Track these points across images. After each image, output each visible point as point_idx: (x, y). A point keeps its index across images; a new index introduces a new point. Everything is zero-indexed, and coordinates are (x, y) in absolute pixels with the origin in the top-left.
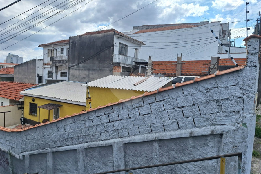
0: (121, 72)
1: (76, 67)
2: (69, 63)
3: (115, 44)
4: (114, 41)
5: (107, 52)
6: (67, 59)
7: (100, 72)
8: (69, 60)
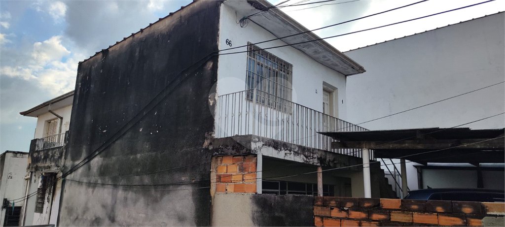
0: (260, 191)
1: (80, 171)
2: (65, 158)
3: (222, 45)
4: (218, 30)
5: (188, 89)
6: (62, 144)
7: (153, 191)
8: (67, 147)
